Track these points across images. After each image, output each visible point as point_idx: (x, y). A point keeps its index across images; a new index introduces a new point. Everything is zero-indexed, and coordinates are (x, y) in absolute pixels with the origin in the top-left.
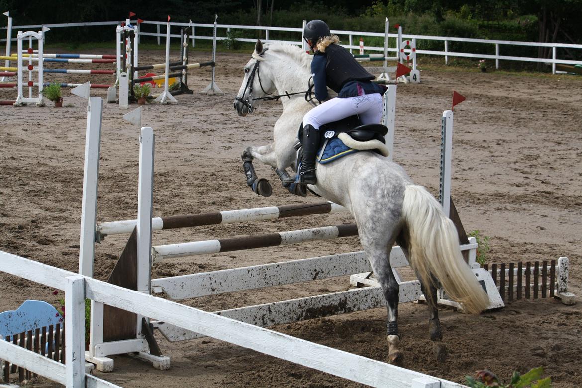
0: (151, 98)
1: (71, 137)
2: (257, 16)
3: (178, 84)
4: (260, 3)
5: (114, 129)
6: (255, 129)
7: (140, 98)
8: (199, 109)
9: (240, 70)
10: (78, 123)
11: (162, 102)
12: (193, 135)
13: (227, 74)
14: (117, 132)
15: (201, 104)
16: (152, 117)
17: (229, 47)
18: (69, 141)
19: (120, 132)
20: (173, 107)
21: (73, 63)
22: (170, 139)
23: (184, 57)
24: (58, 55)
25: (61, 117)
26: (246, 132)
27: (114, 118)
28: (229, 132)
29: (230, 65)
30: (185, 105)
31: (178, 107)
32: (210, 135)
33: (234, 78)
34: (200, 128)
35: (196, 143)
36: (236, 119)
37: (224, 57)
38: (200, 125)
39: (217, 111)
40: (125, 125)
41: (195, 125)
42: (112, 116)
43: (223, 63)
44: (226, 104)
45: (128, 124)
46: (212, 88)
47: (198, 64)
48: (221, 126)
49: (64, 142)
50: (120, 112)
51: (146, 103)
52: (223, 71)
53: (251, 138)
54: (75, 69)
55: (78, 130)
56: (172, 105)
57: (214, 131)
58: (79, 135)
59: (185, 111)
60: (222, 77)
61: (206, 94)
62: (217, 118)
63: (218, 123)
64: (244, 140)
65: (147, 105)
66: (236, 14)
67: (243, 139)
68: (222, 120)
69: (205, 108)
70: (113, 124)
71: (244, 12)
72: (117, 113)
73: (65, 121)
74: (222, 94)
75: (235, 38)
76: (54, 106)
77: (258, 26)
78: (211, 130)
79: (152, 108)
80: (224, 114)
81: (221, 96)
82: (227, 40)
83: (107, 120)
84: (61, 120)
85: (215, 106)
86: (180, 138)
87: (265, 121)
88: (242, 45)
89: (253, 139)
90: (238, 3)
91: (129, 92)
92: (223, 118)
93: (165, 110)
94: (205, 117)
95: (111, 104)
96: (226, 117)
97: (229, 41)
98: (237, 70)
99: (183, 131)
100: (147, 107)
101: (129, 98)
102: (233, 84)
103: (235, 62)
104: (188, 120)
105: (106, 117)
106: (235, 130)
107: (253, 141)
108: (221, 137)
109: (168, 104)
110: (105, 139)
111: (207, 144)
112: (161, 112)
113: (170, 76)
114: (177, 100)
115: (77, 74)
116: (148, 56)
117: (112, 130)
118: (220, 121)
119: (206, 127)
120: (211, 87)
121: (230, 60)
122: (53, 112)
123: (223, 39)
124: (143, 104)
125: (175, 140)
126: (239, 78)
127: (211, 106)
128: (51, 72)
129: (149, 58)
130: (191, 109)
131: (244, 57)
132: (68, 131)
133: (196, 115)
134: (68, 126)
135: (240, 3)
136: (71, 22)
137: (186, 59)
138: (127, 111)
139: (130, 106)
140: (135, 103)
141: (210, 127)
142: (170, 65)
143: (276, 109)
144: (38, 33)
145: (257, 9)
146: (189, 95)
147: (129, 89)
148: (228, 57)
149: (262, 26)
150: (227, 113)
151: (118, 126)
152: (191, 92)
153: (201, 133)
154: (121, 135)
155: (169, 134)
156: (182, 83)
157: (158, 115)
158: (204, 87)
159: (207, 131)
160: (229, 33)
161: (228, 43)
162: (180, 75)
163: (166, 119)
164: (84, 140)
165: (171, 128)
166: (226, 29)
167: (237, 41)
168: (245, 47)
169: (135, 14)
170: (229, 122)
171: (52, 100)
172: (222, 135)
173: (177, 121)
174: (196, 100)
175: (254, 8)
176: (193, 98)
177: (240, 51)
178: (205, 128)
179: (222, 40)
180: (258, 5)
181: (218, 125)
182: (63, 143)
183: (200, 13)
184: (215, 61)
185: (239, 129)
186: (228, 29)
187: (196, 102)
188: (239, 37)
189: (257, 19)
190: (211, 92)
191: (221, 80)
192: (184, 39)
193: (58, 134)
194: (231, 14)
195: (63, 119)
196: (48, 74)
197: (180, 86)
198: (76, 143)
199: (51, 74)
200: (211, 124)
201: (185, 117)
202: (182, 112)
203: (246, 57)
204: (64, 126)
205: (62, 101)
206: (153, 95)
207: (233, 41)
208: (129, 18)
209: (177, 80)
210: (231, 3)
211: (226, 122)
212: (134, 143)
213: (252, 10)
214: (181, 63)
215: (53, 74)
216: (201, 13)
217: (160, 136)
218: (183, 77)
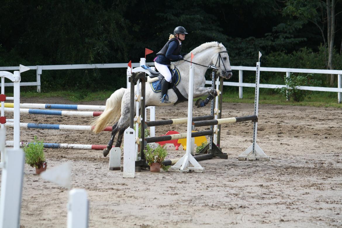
0: (170, 163)
1: (48, 214)
2: (328, 56)
3: (208, 146)
4: (331, 39)
5: (110, 203)
6: (302, 205)
7: (152, 163)
8: (231, 178)
9: (299, 128)
10: (61, 195)
11: (182, 168)
12: (215, 212)
13: (280, 134)
14: (112, 208)
15: (236, 173)
16: (165, 189)
17: (289, 98)
18: (44, 220)
19: (116, 208)
20: (197, 176)
21: (68, 117)
22: (183, 217)
23: (217, 110)
24: (49, 105)
25: (42, 188)
26: (288, 210)
27: (113, 189)
28: (265, 209)
29: (286, 121)
30: (214, 173)
31: (202, 176)
32: (239, 213)
33: (289, 138)
34: (226, 204)
35: (217, 223)
36: (278, 193)
37: (280, 111)
38: (228, 200)
39: (255, 181)
40: (126, 199)
41: (221, 200)
42: (111, 187)
43: (278, 119)
44: (269, 172)
45: (131, 197)
46: (254, 151)
47: (234, 119)
48: (255, 201)
49: (37, 220)
50: (124, 181)
51: (161, 170)
52: (276, 129)
53: (293, 217)
54: (77, 124)
55: (61, 205)
56: (196, 173)
57: (245, 208)
58: (59, 211)
59: (211, 181)
60: (274, 137)
61: (246, 159)
62: (253, 191)
63: (253, 197)
64: (282, 221)
65: (162, 172)
66: (299, 53)
67: (282, 218)
68: (259, 193)
69: (240, 177)
70: (110, 198)
71: (311, 50)
72: (119, 183)
73: (45, 192)
74: (267, 160)
75: (295, 85)
76: (35, 173)
77: (329, 69)
78: (241, 207)
79: (167, 177)
80: (264, 185)
81: (266, 162)
82: (285, 89)
83: (103, 191)
84: (41, 192)
85: (254, 175)
86: (196, 217)
87: (318, 195)
88: (305, 95)
89: (296, 219)
90: (302, 39)
91: (138, 155)
92: (260, 191)
93: (184, 179)
94: (237, 189)
95: (114, 171)
96: (265, 190)
97: (288, 90)
98: (295, 128)
99: (203, 208)
100: (160, 176)
101: (137, 163)
102: (286, 146)
103: (293, 118)
104: (212, 193)
105: (103, 188)
106: (274, 207)
107: (295, 221)
108: (253, 215)
109: (190, 171)
110: (94, 217)
111: (232, 225)
112: (178, 182)
113: (193, 135)
114: (202, 166)
115: (78, 131)
116: (178, 109)
117: (107, 205)
118: (255, 194)
119: (235, 202)
120: (252, 150)
121: (288, 115)
122: (32, 180)
123: (280, 86)
124: (157, 171)
125: (189, 219)
126: (296, 139)
127: (249, 175)
128: (43, 128)
129: (180, 111)
130: (220, 178)
131: (307, 111)
132: (46, 206)
133: (225, 186)
134: (49, 198)
135: (305, 39)
136: (76, 63)
137: (219, 111)
138: (132, 180)
139: (139, 174)
140: (145, 170)
141: (241, 202)
142: (194, 120)
143: (338, 179)
144: (13, 73)
145: (327, 47)
146: (221, 160)
147: (139, 151)
148: (286, 111)
149: (335, 69)
150: (268, 184)
151: (115, 199)
152: (225, 156)
153: (227, 210)
154: (118, 211)
155: (182, 210)
156: (213, 144)
157: (174, 186)
158: (244, 149)
159: (235, 208)
160: (288, 79)
161: (287, 92)
162: (211, 134)
163: (183, 192)
164: (65, 218)
165: (187, 203)
166: (285, 73)
167: (299, 90)
168: (310, 98)
169: (153, 52)
170: (268, 196)
171: (32, 165)
172: (255, 213)
173: (199, 194)
174: (230, 167)
175: (323, 45)
176: (227, 164)
177: (303, 103)
178: (233, 204)
179: (278, 89)
180: (328, 40)
181: (252, 200)
182: (35, 222)
183: (251, 53)
184: (257, 115)
185: (279, 206)
186: (287, 74)
187: (229, 169)
188: (302, 85)
189: (328, 60)
190: (252, 157)
191: (270, 141)
192: (216, 86)
193: (31, 210)
194: (293, 54)
195: (42, 190)
196: (38, 132)
197: (210, 148)
198: (53, 221)
199: (42, 131)
200: (243, 198)
201: (210, 189)
202: (207, 182)
203: (310, 111)
204: (41, 199)
205: (46, 166)
206: (173, 160)
207: (294, 90)
208: (144, 57)
209: (206, 140)
210: (293, 39)
211: (264, 196)
212: (133, 222)
213: (321, 48)
214: (212, 118)
215: (46, 131)
216: (253, 53)
217: (169, 214)
218: (215, 136)
